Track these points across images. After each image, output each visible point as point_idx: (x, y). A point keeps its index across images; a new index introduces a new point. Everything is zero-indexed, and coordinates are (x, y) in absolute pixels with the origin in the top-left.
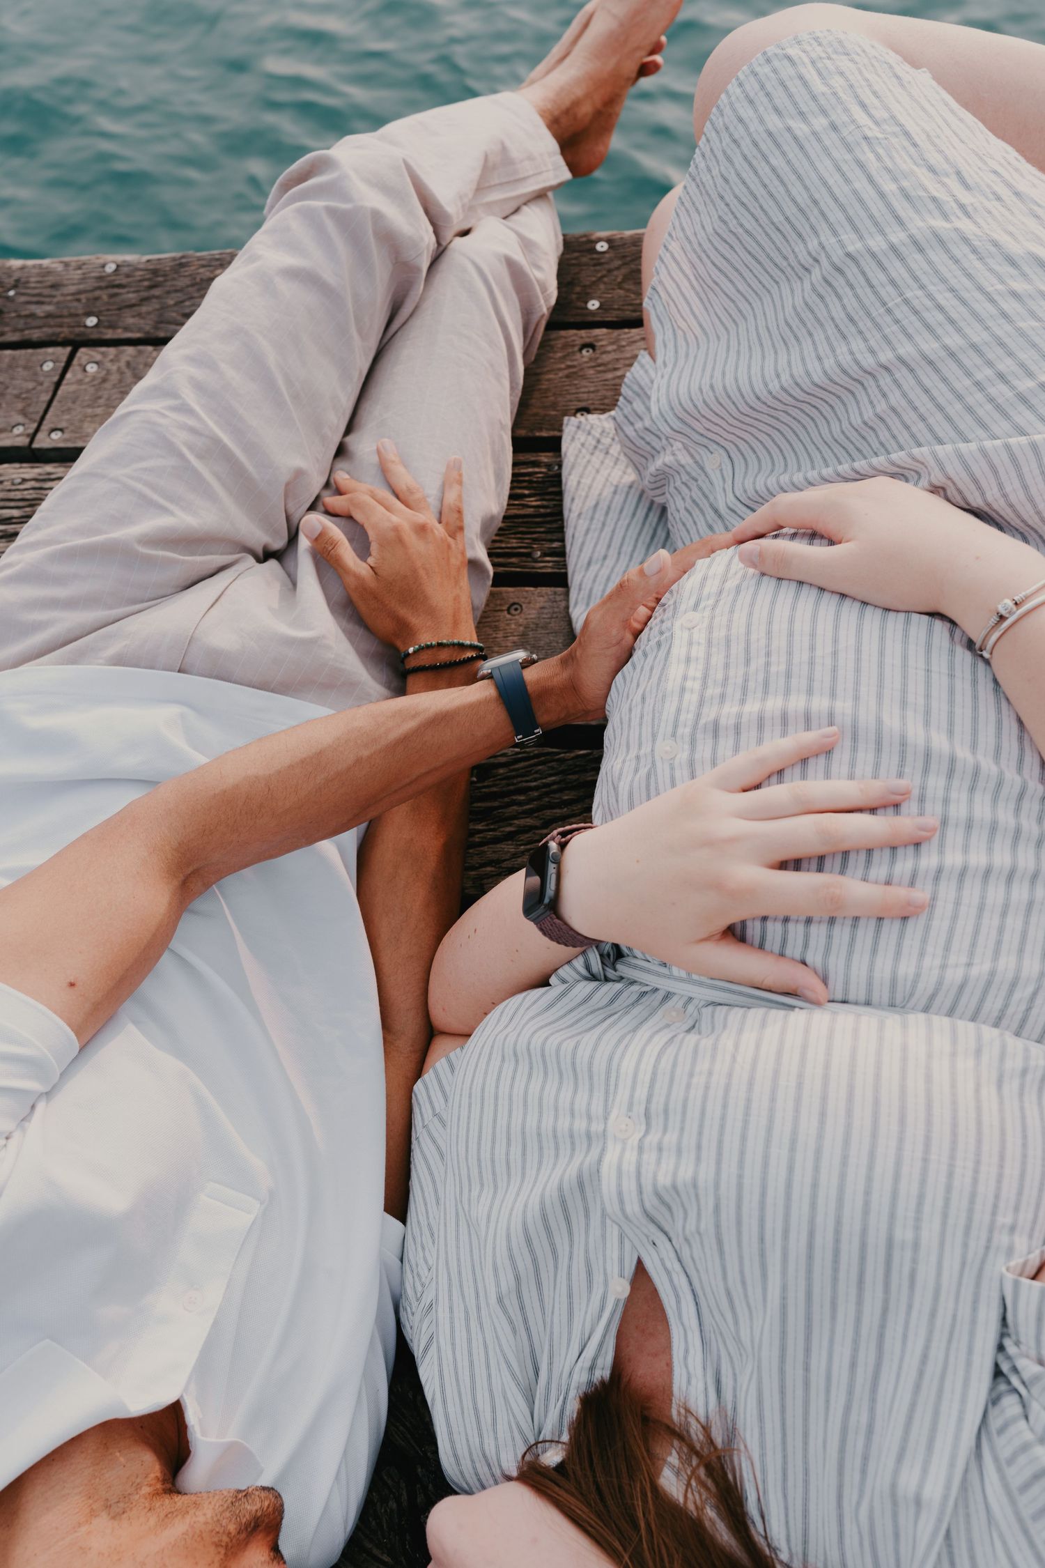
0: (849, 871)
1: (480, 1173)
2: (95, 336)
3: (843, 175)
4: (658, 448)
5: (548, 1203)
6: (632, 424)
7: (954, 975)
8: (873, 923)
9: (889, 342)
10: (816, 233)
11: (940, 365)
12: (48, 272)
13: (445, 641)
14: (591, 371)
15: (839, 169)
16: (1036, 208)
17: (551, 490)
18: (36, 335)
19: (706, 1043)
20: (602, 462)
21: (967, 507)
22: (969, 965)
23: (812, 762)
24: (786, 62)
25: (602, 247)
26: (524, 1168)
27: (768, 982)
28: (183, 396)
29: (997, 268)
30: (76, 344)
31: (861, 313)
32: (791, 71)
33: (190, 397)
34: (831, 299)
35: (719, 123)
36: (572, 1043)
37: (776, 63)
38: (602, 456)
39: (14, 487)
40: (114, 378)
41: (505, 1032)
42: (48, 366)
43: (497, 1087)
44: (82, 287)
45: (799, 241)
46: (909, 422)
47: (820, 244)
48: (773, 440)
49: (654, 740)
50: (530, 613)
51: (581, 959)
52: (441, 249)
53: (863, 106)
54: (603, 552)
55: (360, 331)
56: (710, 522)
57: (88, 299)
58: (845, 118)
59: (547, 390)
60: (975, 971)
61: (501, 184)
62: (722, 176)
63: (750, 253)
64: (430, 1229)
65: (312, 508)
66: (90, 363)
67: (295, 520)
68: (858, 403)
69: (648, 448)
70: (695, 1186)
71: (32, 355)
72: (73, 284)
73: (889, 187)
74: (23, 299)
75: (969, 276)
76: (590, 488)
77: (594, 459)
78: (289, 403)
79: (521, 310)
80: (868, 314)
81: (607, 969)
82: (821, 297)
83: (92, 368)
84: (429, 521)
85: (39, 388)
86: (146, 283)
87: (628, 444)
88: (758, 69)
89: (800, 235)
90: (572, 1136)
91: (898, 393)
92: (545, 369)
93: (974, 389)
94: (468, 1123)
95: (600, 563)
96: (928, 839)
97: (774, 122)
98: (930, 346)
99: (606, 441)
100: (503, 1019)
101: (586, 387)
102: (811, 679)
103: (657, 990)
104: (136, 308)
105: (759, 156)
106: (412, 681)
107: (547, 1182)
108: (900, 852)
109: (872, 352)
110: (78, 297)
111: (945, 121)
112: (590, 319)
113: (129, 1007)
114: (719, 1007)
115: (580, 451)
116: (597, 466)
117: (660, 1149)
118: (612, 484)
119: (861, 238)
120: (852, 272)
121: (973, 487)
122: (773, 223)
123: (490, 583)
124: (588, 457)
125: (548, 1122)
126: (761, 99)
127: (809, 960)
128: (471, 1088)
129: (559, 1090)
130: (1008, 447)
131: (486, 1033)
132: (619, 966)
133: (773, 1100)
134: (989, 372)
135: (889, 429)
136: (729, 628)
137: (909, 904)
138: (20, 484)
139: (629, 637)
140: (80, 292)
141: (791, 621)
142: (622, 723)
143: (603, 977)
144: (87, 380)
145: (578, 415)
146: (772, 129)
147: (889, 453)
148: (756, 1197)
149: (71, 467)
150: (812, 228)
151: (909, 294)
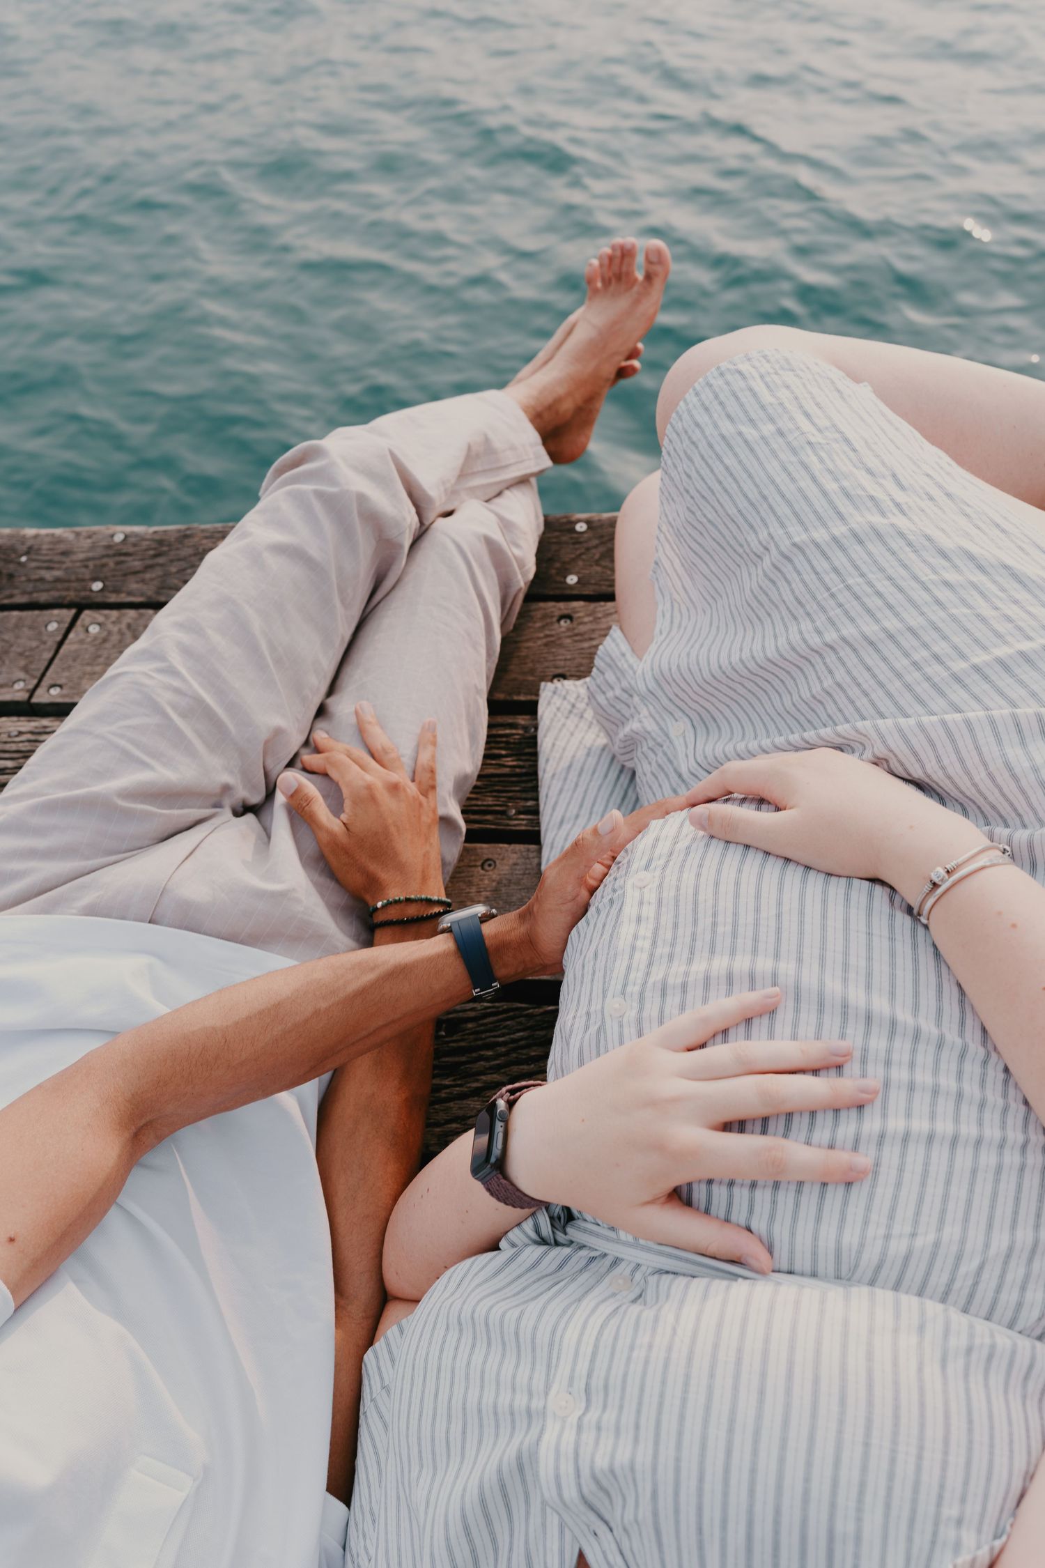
0: (793, 1133)
1: (420, 1452)
2: (99, 599)
3: (789, 474)
4: (627, 715)
5: (487, 1486)
6: (604, 693)
7: (898, 1247)
8: (817, 1188)
9: (833, 624)
10: (766, 525)
11: (880, 646)
12: (60, 540)
13: (413, 897)
14: (568, 641)
15: (785, 469)
16: (966, 508)
17: (527, 750)
18: (43, 597)
19: (649, 1314)
20: (577, 726)
21: (910, 778)
22: (913, 1235)
23: (756, 1022)
24: (737, 376)
25: (581, 527)
26: (463, 1448)
27: (713, 1249)
28: (170, 659)
29: (931, 560)
30: (80, 607)
31: (808, 596)
32: (742, 384)
33: (176, 660)
34: (782, 584)
35: (679, 426)
36: (516, 1312)
37: (729, 377)
38: (576, 719)
39: (10, 740)
40: (115, 638)
41: (450, 1301)
42: (53, 626)
43: (440, 1359)
44: (91, 555)
45: (751, 532)
46: (853, 697)
47: (770, 534)
48: (732, 711)
49: (604, 996)
50: (503, 869)
51: (530, 1222)
52: (424, 528)
53: (807, 415)
54: (575, 812)
55: (343, 601)
56: (674, 785)
57: (95, 566)
58: (791, 426)
59: (526, 657)
60: (919, 1242)
61: (484, 471)
62: (685, 473)
63: (714, 540)
64: (372, 1514)
65: (291, 764)
66: (93, 624)
67: (273, 775)
68: (806, 678)
69: (619, 716)
70: (632, 1469)
71: (38, 616)
72: (83, 552)
73: (831, 486)
74: (33, 564)
75: (905, 567)
76: (564, 749)
77: (569, 722)
78: (271, 666)
79: (499, 583)
80: (814, 598)
81: (557, 1232)
82: (773, 582)
83: (94, 629)
84: (401, 780)
85: (42, 647)
86: (152, 552)
87: (601, 712)
88: (712, 381)
89: (752, 527)
90: (512, 1414)
91: (842, 670)
92: (524, 638)
93: (912, 668)
94: (410, 1397)
95: (571, 823)
96: (871, 1101)
97: (727, 427)
98: (871, 629)
99: (581, 706)
100: (450, 1285)
101: (563, 655)
102: (756, 940)
103: (605, 1255)
104: (141, 575)
105: (714, 456)
106: (378, 934)
107: (486, 1464)
108: (843, 1114)
109: (819, 632)
110: (86, 563)
111: (882, 430)
112: (568, 592)
113: (71, 1266)
114: (665, 1276)
115: (555, 715)
116: (572, 729)
117: (599, 1428)
118: (585, 747)
119: (806, 530)
120: (799, 560)
121: (913, 759)
122: (729, 515)
123: (464, 838)
124: (563, 720)
125: (489, 1398)
126: (716, 407)
127: (754, 1227)
128: (414, 1359)
129: (501, 1362)
130: (944, 723)
131: (433, 1300)
132: (569, 1230)
133: (712, 1376)
134: (925, 653)
135: (835, 703)
136: (678, 888)
137: (851, 1169)
138: (16, 736)
139: (584, 893)
140: (88, 559)
141: (737, 883)
142: (575, 979)
143: (553, 1241)
144: (89, 640)
145: (555, 681)
146: (724, 432)
147: (836, 725)
148: (694, 1483)
149: (62, 721)
150: (763, 520)
151: (850, 581)
